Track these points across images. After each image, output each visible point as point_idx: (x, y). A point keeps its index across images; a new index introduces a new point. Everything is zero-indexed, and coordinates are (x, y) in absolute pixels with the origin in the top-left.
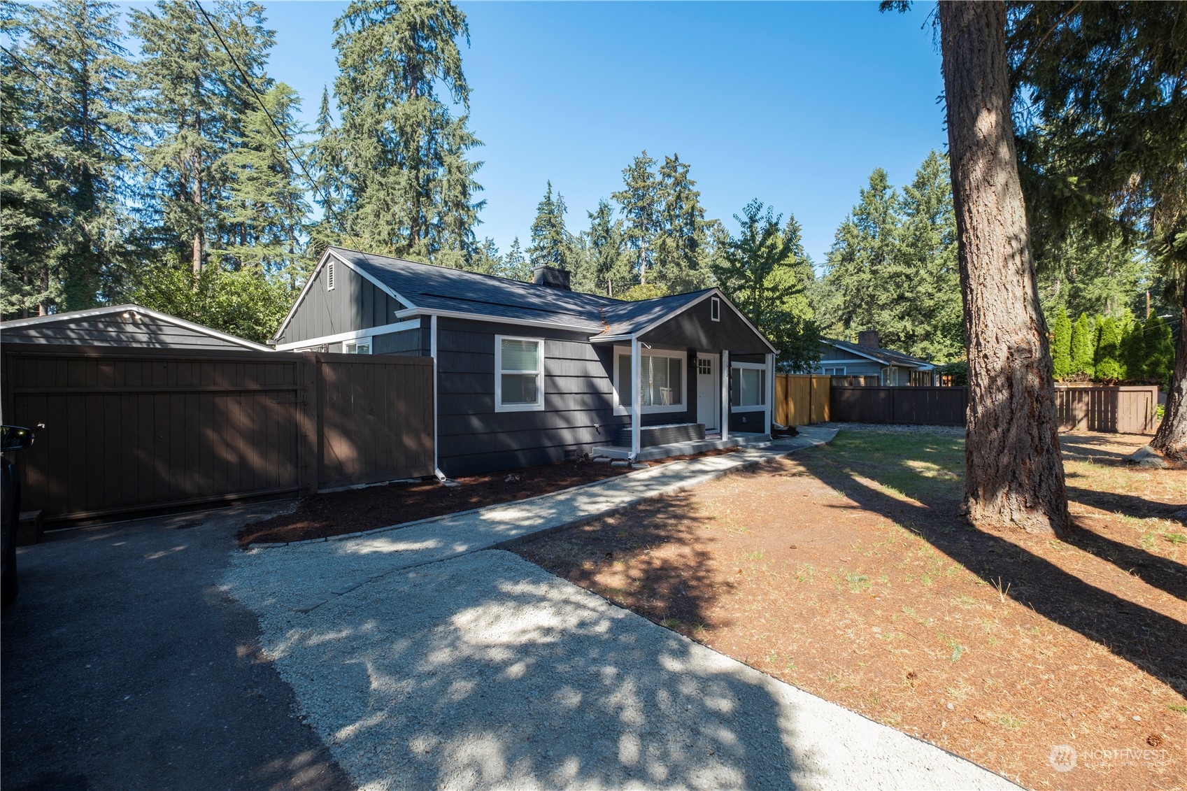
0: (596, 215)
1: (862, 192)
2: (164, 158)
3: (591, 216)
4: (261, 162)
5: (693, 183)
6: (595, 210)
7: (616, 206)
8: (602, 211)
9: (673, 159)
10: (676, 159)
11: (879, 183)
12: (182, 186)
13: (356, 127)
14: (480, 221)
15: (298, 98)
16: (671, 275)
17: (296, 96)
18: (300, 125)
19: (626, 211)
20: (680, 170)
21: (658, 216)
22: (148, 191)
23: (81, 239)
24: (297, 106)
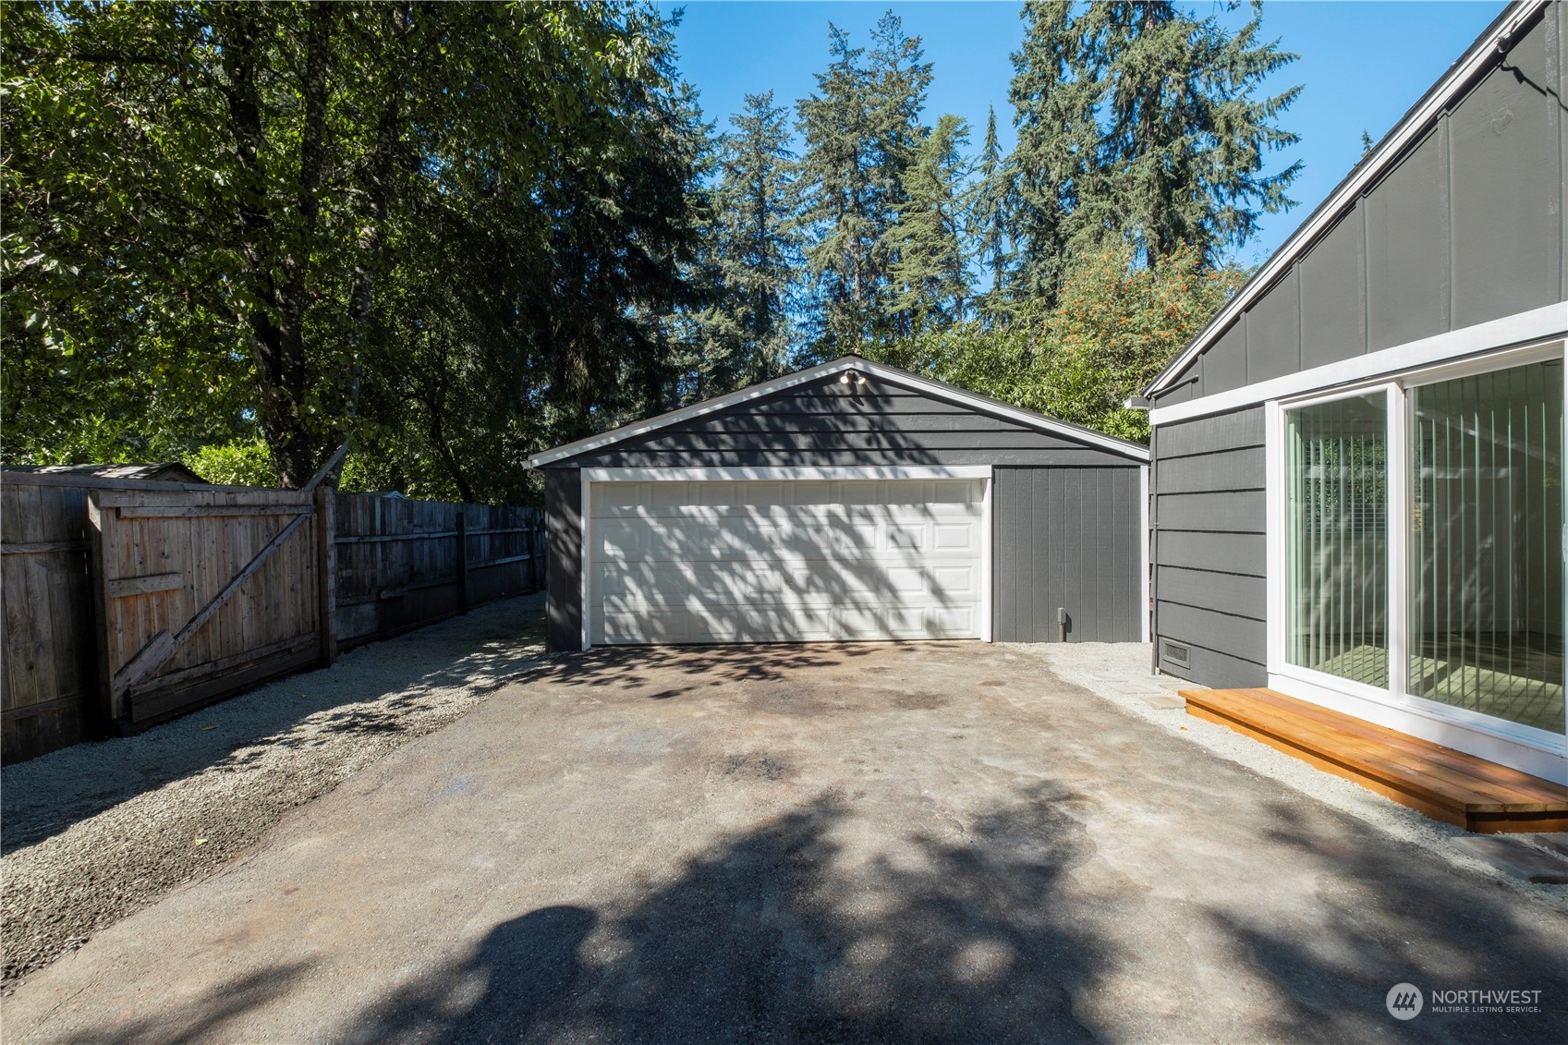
2: (828, 253)
4: (926, 227)
12: (842, 286)
13: (1061, 115)
14: (1291, 203)
15: (966, 127)
17: (963, 125)
18: (968, 163)
22: (812, 302)
23: (761, 364)
24: (965, 138)
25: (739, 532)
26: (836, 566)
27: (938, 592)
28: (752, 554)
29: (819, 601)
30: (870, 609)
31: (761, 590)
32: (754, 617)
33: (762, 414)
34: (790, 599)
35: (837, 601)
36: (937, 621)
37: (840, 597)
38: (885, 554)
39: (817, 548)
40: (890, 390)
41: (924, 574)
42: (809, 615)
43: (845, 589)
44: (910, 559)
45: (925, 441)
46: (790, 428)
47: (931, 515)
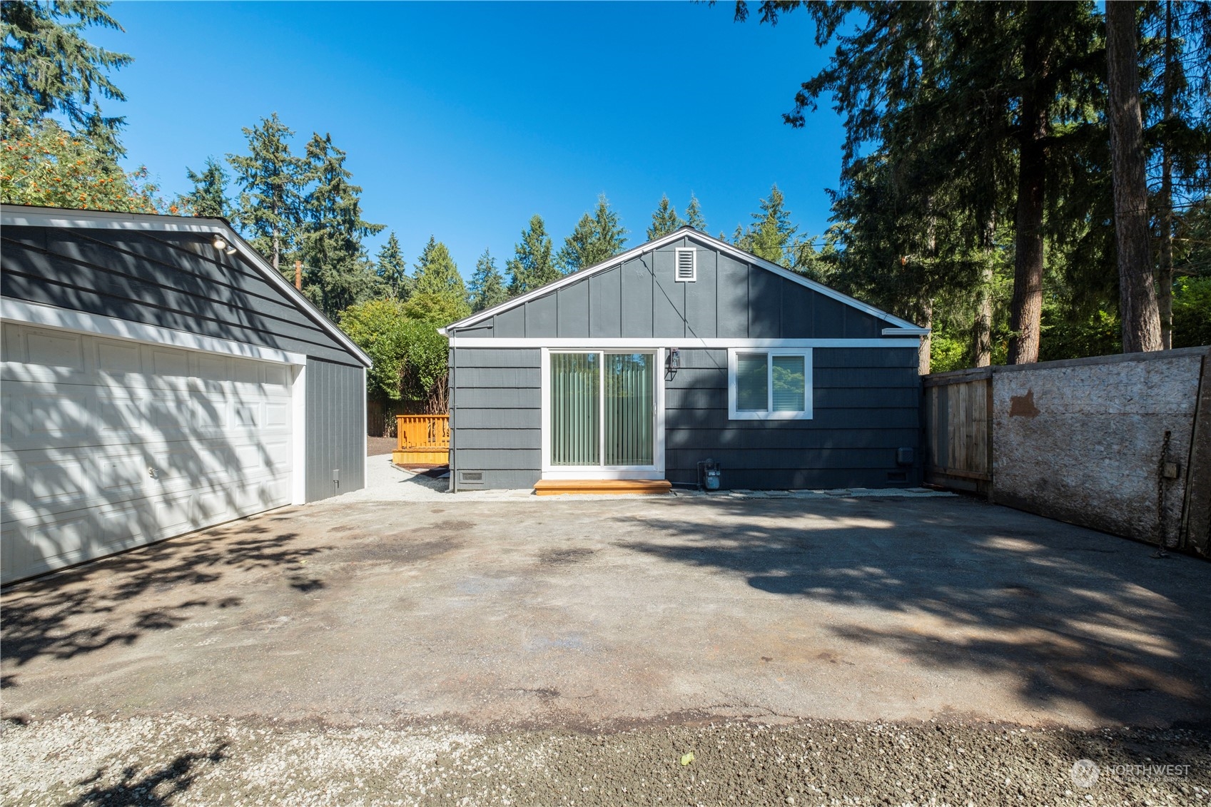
0: (200, 176)
1: (524, 233)
3: (192, 176)
5: (348, 175)
6: (201, 170)
7: (232, 173)
8: (211, 174)
9: (324, 139)
10: (328, 140)
11: (537, 229)
16: (329, 279)
19: (245, 183)
20: (332, 155)
21: (294, 202)
25: (87, 403)
26: (195, 444)
27: (268, 463)
28: (104, 431)
29: (178, 484)
30: (221, 484)
31: (116, 478)
32: (110, 515)
33: (134, 254)
34: (151, 488)
35: (195, 483)
36: (267, 490)
37: (196, 476)
38: (232, 429)
39: (175, 423)
40: (247, 269)
41: (260, 447)
42: (169, 501)
43: (201, 470)
44: (251, 436)
45: (272, 326)
46: (161, 279)
47: (265, 394)
